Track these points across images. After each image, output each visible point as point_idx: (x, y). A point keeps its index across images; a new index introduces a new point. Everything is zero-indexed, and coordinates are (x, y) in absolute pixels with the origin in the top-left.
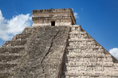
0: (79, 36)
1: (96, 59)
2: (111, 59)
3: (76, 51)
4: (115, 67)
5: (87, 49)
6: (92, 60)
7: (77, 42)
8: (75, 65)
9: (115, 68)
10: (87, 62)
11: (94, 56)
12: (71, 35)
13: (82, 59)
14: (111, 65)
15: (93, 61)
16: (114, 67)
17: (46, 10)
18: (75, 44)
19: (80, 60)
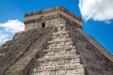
0: (61, 37)
1: (63, 61)
2: (79, 60)
3: (49, 54)
4: (78, 69)
5: (60, 51)
6: (59, 63)
7: (55, 44)
8: (40, 71)
9: (77, 71)
10: (55, 65)
11: (63, 58)
12: (53, 36)
13: (50, 63)
14: (74, 68)
15: (61, 64)
16: (76, 69)
17: (37, 12)
18: (53, 46)
19: (48, 64)
